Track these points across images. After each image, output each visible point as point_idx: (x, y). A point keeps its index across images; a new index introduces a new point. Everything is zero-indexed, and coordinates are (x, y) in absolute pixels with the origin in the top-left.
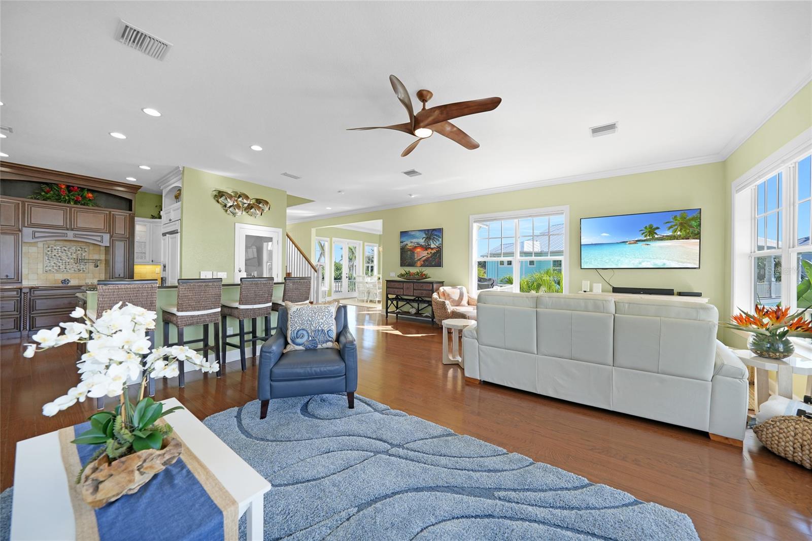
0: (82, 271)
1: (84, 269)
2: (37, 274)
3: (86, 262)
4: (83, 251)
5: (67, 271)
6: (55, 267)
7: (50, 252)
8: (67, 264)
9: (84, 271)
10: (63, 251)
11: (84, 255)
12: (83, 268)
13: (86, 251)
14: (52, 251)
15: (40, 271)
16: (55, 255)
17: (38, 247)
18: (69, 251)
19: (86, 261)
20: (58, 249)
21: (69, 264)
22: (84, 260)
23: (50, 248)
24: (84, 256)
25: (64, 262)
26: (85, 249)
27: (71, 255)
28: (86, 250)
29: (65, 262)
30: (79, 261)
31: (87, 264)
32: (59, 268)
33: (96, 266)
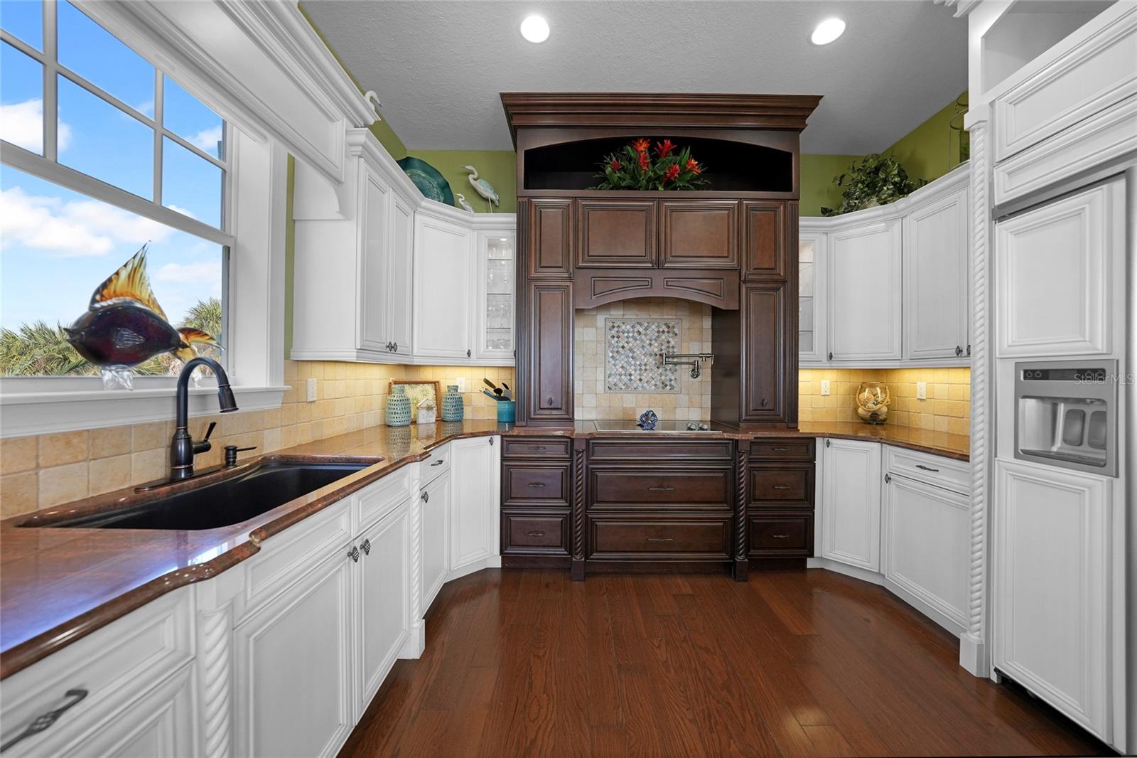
0: (668, 387)
1: (673, 383)
2: (596, 394)
3: (675, 364)
4: (671, 335)
5: (643, 387)
6: (623, 377)
7: (616, 339)
8: (643, 368)
9: (672, 387)
10: (636, 334)
11: (672, 343)
12: (671, 380)
13: (676, 334)
14: (618, 337)
15: (600, 387)
16: (623, 347)
17: (597, 328)
18: (646, 335)
19: (675, 360)
20: (628, 332)
21: (646, 370)
22: (673, 358)
23: (616, 329)
24: (673, 347)
25: (638, 363)
26: (674, 327)
27: (650, 345)
28: (676, 330)
29: (640, 365)
30: (663, 360)
31: (677, 367)
32: (630, 380)
33: (695, 374)
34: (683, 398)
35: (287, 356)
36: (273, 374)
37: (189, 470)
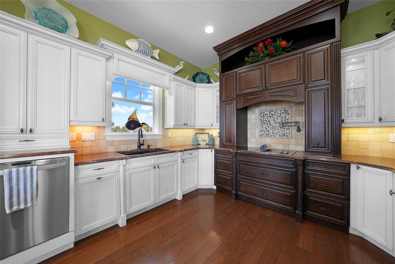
0: (286, 136)
1: (288, 134)
2: (255, 138)
3: (289, 126)
4: (287, 114)
5: (274, 136)
6: (266, 132)
7: (263, 117)
8: (274, 128)
9: (287, 136)
10: (271, 115)
11: (287, 117)
12: (287, 133)
13: (289, 114)
14: (264, 117)
15: (257, 136)
16: (266, 120)
17: (256, 114)
18: (275, 115)
19: (289, 125)
20: (268, 114)
21: (275, 129)
22: (288, 123)
23: (263, 114)
24: (288, 119)
25: (272, 126)
26: (288, 111)
27: (277, 119)
28: (289, 112)
29: (273, 127)
30: (283, 125)
31: (290, 127)
32: (269, 133)
33: (299, 130)
34: (293, 141)
35: (163, 127)
36: (159, 131)
37: (140, 148)
